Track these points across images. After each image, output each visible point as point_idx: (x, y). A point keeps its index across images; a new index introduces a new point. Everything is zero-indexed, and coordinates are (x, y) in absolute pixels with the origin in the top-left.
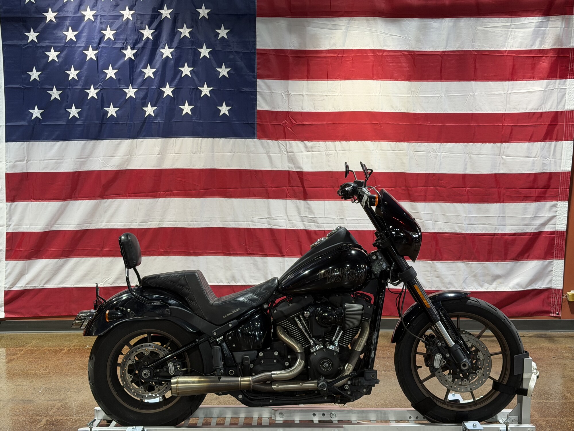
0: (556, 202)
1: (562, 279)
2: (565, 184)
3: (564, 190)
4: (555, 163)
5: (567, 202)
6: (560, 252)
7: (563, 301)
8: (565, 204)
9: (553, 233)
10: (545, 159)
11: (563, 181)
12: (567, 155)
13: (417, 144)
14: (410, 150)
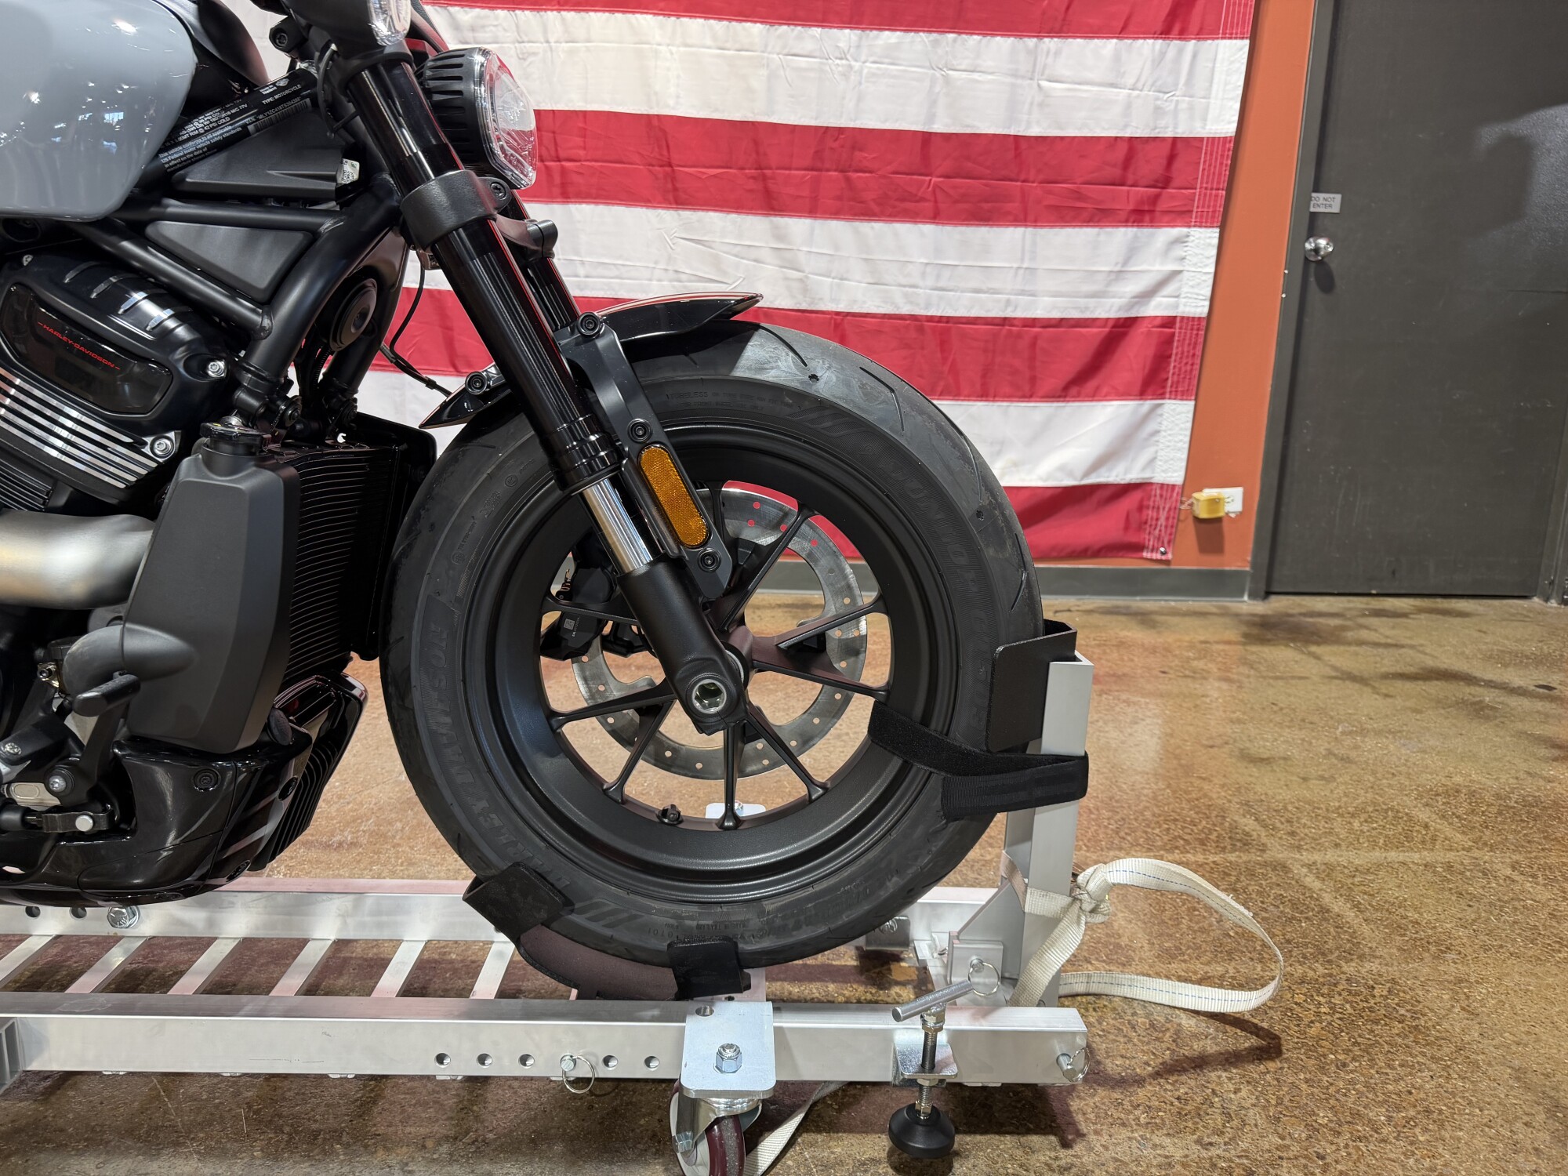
0: (1185, 230)
1: (1184, 455)
2: (1214, 173)
3: (1211, 195)
4: (1191, 108)
5: (1218, 230)
6: (1184, 378)
7: (1182, 518)
8: (1210, 237)
9: (1169, 322)
10: (1161, 95)
11: (1210, 165)
12: (1226, 84)
13: (793, 30)
14: (769, 49)
